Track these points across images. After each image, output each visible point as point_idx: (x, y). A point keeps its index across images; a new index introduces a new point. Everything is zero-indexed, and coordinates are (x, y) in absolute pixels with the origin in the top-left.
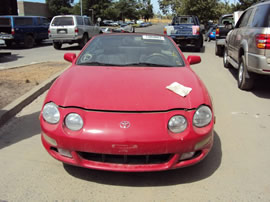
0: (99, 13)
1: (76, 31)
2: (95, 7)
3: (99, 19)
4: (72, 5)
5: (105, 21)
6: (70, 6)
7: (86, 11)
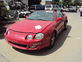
0: (68, 4)
1: (52, 9)
2: (66, 2)
3: (67, 6)
4: (60, 1)
5: (70, 6)
6: (59, 2)
7: (64, 3)
